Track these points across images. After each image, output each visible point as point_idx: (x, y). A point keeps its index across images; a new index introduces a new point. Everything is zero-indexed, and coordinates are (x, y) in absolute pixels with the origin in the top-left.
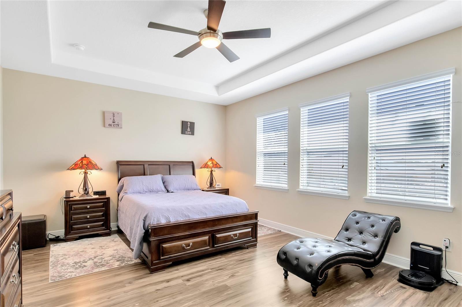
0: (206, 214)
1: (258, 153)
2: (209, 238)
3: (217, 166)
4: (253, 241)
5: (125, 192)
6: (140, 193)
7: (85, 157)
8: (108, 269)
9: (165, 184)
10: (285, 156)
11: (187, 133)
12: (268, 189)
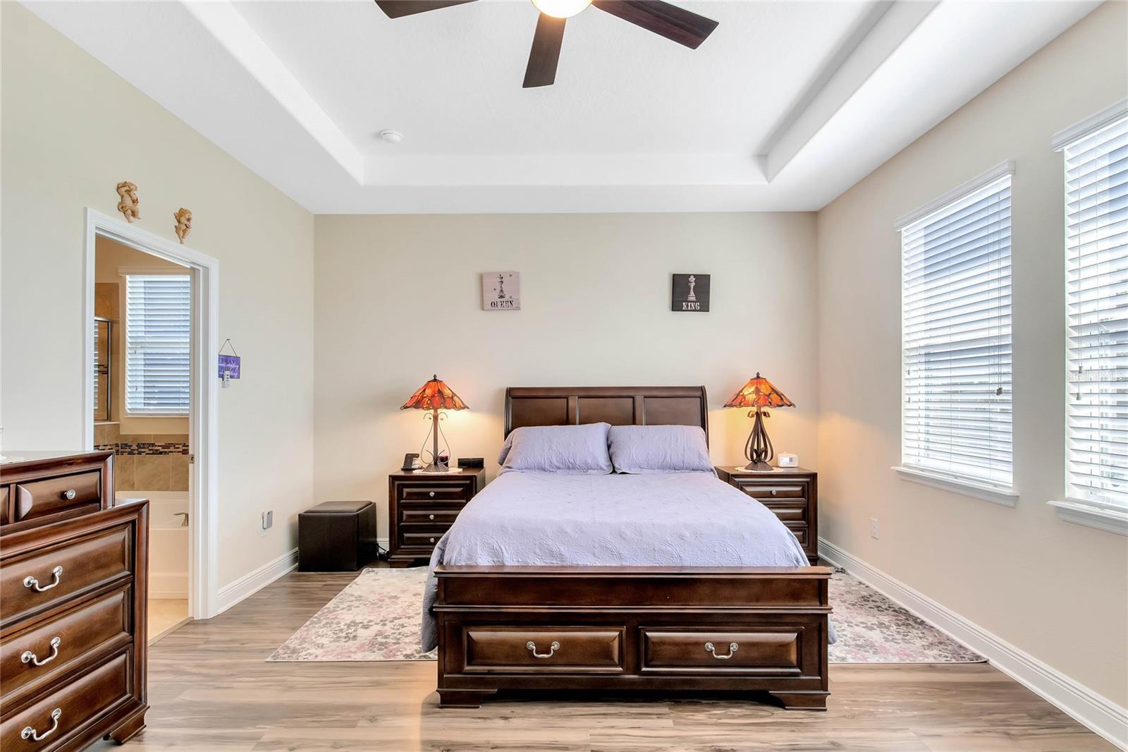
0: (620, 557)
1: (908, 354)
2: (620, 636)
3: (777, 399)
4: (807, 685)
5: (509, 465)
6: (544, 470)
7: (435, 380)
8: (382, 659)
9: (611, 450)
10: (1004, 361)
11: (688, 307)
12: (937, 486)
